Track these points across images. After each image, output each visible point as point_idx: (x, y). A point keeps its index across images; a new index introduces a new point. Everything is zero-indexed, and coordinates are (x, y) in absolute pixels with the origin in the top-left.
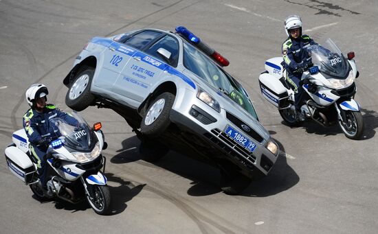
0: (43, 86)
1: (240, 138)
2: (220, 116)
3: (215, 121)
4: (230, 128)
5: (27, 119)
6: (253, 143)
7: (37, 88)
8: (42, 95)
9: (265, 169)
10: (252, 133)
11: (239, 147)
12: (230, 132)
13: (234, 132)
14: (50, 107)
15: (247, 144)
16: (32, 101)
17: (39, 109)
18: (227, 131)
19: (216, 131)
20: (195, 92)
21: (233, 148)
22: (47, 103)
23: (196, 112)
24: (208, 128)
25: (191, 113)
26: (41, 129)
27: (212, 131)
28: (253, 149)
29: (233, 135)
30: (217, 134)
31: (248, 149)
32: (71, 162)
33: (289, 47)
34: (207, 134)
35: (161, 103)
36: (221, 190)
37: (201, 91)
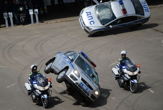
0: (35, 65)
1: (85, 87)
2: (79, 79)
3: (77, 80)
4: (81, 83)
5: (30, 75)
6: (89, 90)
7: (33, 66)
8: (35, 68)
9: (93, 99)
10: (89, 86)
11: (84, 90)
12: (81, 85)
13: (83, 85)
14: (38, 72)
15: (87, 89)
16: (32, 69)
17: (34, 72)
18: (81, 84)
19: (77, 83)
20: (73, 70)
21: (82, 90)
22: (37, 71)
23: (72, 76)
24: (75, 82)
25: (70, 76)
26: (33, 79)
27: (76, 83)
28: (88, 92)
29: (82, 86)
30: (77, 85)
31: (87, 91)
32: (38, 89)
33: (121, 60)
34: (74, 84)
35: (64, 72)
36: (81, 105)
37: (75, 70)
